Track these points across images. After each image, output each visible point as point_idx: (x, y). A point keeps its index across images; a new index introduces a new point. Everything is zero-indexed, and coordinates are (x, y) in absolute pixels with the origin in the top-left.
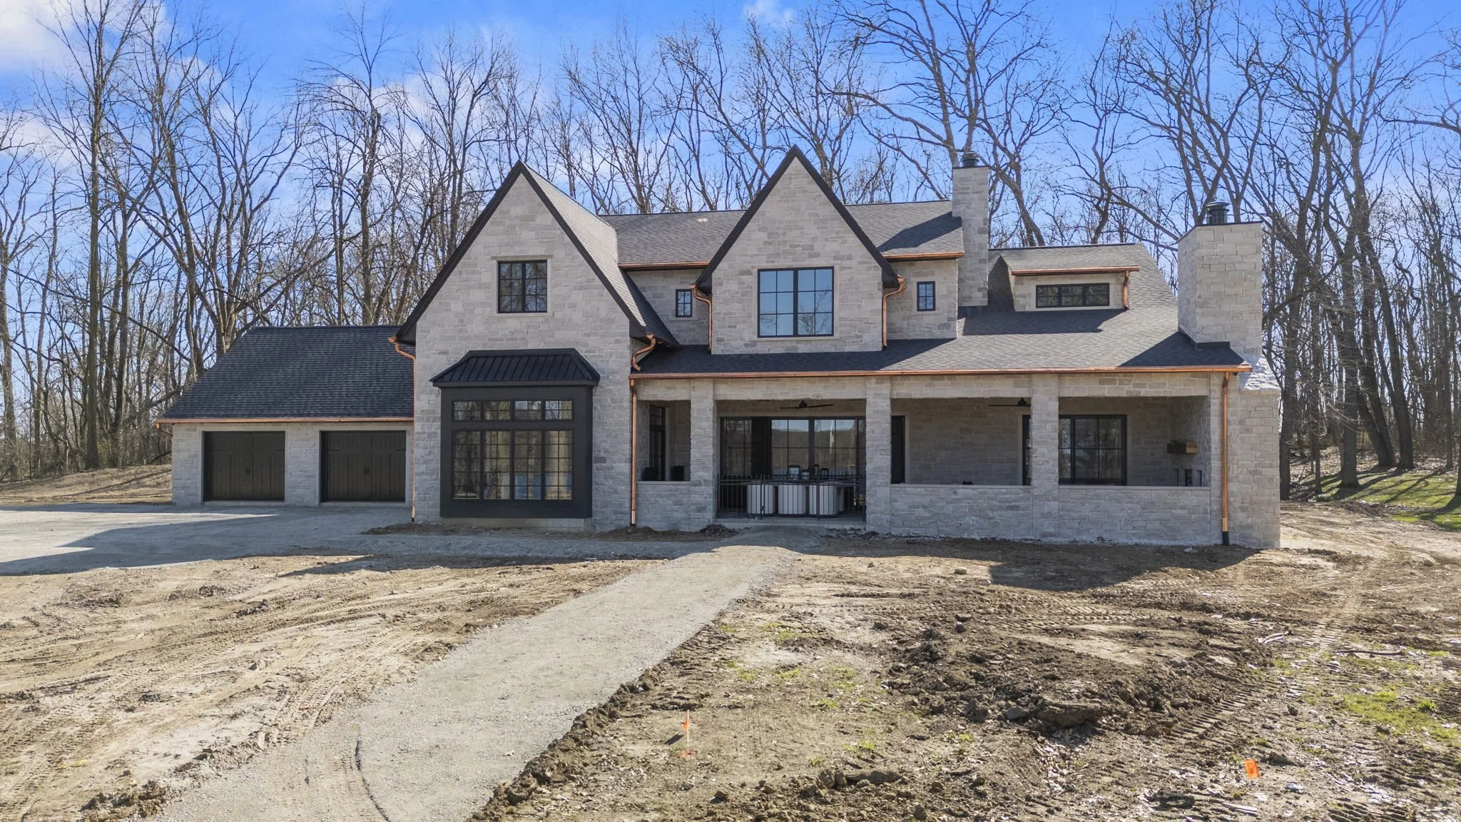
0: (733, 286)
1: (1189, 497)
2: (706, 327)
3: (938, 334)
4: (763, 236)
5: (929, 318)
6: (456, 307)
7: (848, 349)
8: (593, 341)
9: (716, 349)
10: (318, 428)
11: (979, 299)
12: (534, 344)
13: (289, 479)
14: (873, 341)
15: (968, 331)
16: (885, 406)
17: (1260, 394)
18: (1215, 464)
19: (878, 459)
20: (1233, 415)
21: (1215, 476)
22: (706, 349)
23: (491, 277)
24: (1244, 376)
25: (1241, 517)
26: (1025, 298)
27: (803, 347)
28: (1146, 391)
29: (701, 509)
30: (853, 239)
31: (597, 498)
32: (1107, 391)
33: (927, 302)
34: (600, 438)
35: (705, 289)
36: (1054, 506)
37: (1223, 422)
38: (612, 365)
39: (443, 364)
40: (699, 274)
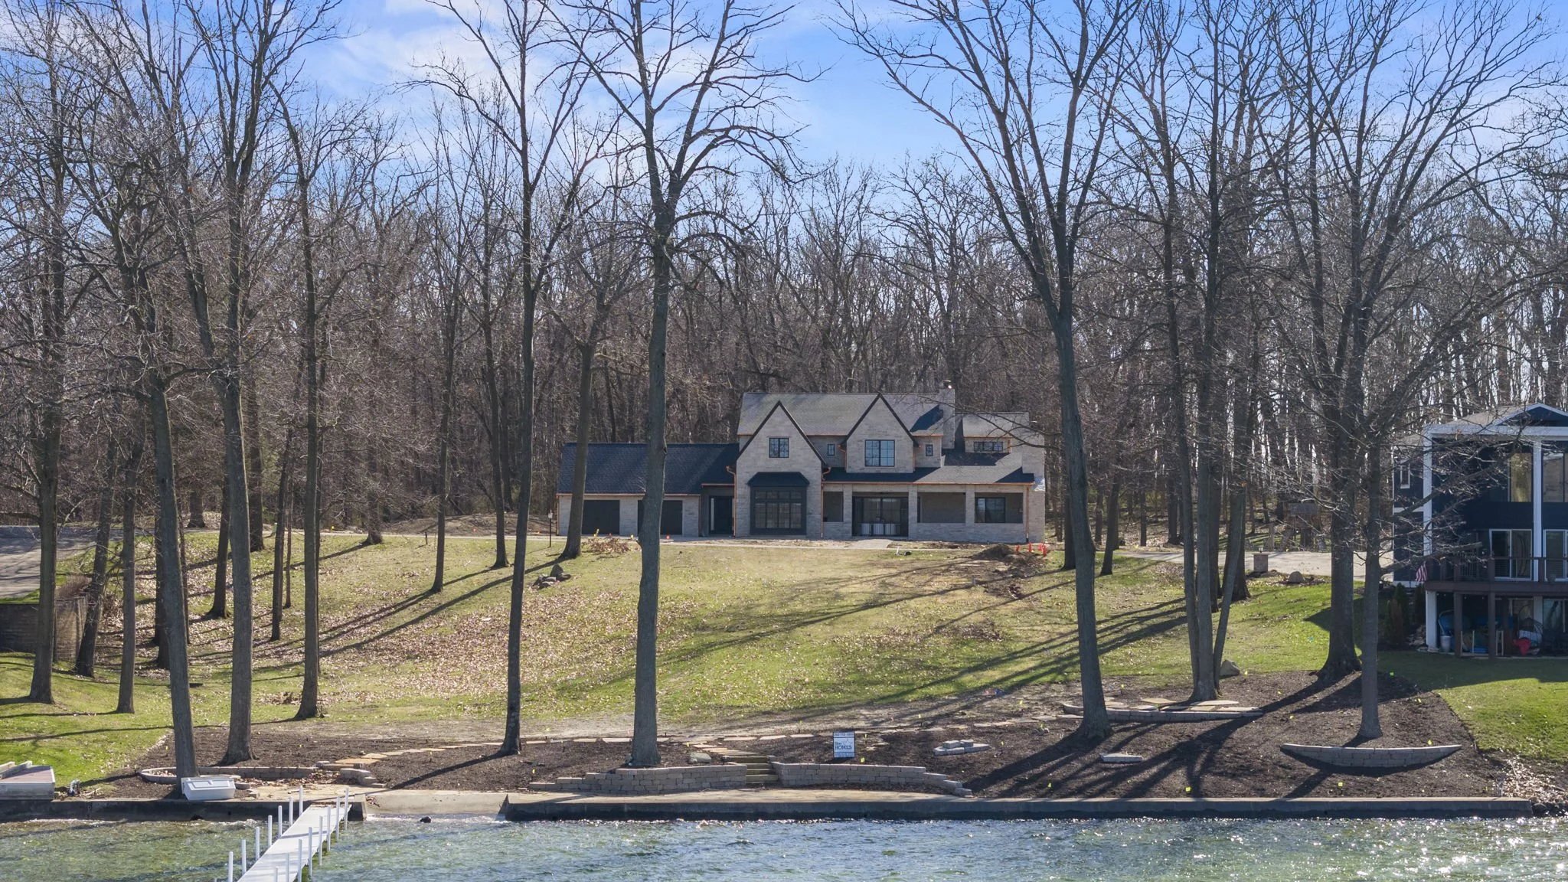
0: (855, 446)
1: (1017, 527)
2: (844, 461)
3: (934, 465)
4: (867, 427)
5: (930, 459)
6: (753, 455)
7: (902, 471)
8: (807, 469)
9: (848, 471)
10: (637, 499)
11: (951, 446)
12: (784, 470)
13: (621, 523)
14: (910, 469)
15: (947, 463)
16: (916, 495)
17: (1038, 492)
18: (1025, 516)
19: (913, 514)
20: (1031, 498)
21: (1024, 520)
22: (843, 469)
23: (767, 444)
24: (1035, 486)
25: (1033, 534)
26: (970, 447)
27: (883, 471)
28: (1004, 491)
29: (847, 532)
30: (902, 429)
31: (809, 528)
32: (991, 490)
33: (930, 451)
34: (810, 507)
35: (844, 446)
36: (972, 531)
37: (1028, 501)
38: (815, 478)
39: (749, 477)
40: (842, 440)
